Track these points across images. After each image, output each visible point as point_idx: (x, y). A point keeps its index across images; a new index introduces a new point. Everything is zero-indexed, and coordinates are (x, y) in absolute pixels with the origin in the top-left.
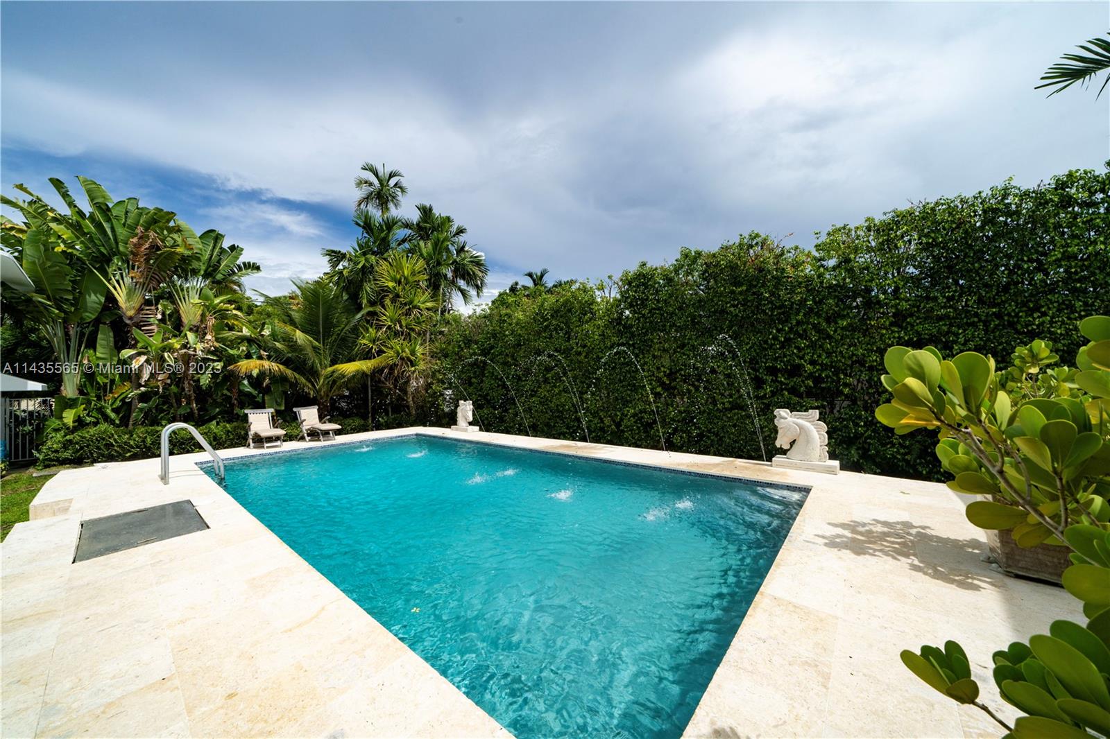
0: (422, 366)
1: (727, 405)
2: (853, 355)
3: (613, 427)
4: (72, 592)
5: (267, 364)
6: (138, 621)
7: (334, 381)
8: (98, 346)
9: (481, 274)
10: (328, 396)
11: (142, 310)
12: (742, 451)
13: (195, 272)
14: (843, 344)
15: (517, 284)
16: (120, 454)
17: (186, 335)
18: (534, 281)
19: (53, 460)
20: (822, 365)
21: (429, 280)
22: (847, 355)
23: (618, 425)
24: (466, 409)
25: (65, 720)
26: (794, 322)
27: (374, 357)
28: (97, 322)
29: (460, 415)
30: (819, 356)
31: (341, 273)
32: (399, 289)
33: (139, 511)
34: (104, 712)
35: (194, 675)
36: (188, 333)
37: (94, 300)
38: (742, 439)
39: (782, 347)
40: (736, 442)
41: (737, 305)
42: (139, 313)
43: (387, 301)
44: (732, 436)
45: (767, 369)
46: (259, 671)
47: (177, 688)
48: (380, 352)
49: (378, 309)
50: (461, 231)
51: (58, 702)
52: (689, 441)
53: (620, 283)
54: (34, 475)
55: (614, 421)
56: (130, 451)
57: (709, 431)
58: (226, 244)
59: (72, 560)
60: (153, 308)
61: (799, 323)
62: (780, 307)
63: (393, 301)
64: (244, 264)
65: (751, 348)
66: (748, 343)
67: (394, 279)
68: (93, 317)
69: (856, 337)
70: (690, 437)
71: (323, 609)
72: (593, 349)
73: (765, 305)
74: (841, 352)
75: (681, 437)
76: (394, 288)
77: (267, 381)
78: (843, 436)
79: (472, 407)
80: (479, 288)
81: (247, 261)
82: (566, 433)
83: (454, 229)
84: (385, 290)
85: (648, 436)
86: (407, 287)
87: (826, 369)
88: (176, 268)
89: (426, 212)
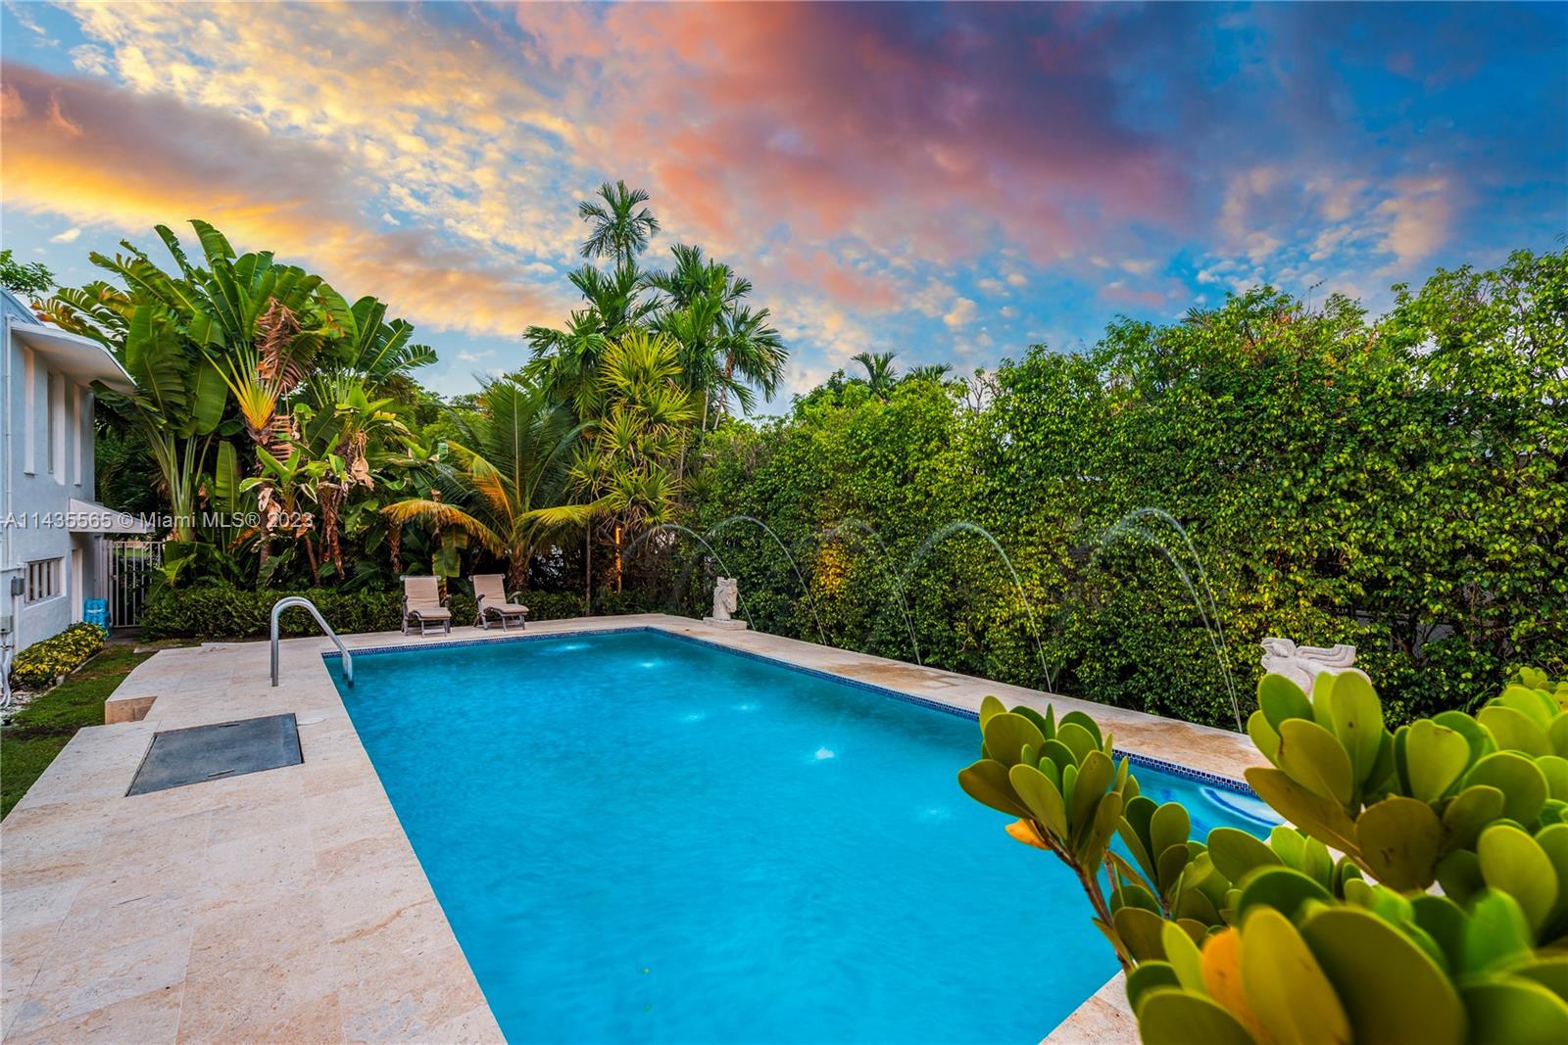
0: (666, 515)
1: (1182, 616)
2: (1456, 537)
3: (970, 639)
4: (111, 839)
5: (434, 506)
6: (169, 897)
7: (535, 533)
8: (218, 471)
9: (773, 362)
10: (525, 557)
11: (273, 420)
12: (1208, 705)
13: (344, 362)
14: (1434, 515)
15: (841, 374)
16: (241, 629)
17: (328, 458)
18: (871, 369)
19: (161, 631)
20: (1386, 553)
21: (683, 374)
22: (1441, 537)
23: (979, 636)
24: (726, 592)
25: (42, 1025)
26: (1329, 467)
27: (595, 498)
28: (217, 436)
29: (717, 600)
30: (1381, 535)
31: (548, 363)
32: (636, 390)
33: (228, 725)
34: (86, 1023)
35: (205, 988)
36: (330, 455)
37: (211, 405)
38: (1210, 683)
39: (1303, 512)
40: (1196, 686)
41: (1214, 431)
42: (268, 425)
43: (617, 409)
44: (1189, 675)
45: (1270, 553)
46: (282, 997)
47: (178, 1005)
48: (603, 492)
49: (604, 422)
50: (741, 289)
51: (42, 999)
52: (1106, 677)
53: (997, 384)
54: (136, 651)
55: (972, 629)
56: (253, 625)
57: (1146, 663)
58: (387, 319)
59: (126, 791)
60: (287, 417)
61: (1339, 469)
62: (1303, 437)
63: (627, 409)
64: (412, 348)
65: (1238, 512)
66: (1230, 503)
67: (627, 374)
68: (213, 429)
69: (1466, 500)
70: (1107, 669)
71: (398, 913)
72: (942, 500)
73: (1269, 430)
74: (1429, 529)
75: (1092, 669)
76: (628, 387)
77: (437, 531)
78: (1422, 696)
79: (736, 589)
80: (769, 387)
81: (415, 344)
82: (890, 642)
83: (732, 284)
84: (614, 392)
85: (1032, 661)
86: (649, 387)
87: (1395, 564)
88: (319, 355)
89: (689, 257)
